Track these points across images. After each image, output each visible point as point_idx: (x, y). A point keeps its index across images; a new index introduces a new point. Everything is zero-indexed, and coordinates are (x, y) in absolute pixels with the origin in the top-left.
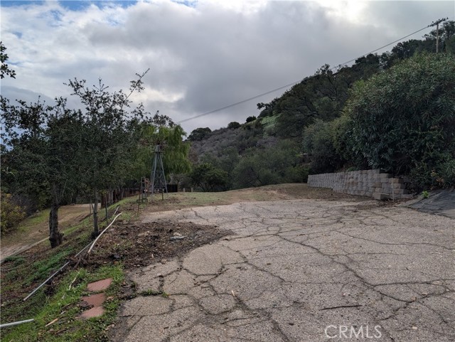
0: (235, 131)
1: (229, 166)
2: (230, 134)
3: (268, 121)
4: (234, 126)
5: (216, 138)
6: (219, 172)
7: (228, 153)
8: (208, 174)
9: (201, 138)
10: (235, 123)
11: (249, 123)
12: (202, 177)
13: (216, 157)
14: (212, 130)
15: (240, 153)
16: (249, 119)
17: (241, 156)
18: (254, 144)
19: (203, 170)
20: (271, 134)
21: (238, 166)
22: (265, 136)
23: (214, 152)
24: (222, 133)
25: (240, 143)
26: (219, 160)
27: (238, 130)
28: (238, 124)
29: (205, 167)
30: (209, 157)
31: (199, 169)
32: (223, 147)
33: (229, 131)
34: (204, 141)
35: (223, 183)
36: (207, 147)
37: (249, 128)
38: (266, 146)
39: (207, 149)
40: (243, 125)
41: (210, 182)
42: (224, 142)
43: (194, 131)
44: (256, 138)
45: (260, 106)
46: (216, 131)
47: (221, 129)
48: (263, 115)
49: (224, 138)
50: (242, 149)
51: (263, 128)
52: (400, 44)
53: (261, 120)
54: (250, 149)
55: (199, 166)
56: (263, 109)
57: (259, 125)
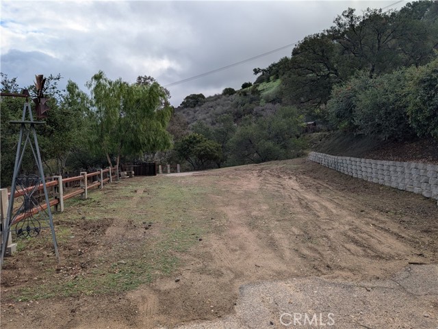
0: (230, 97)
1: (223, 136)
2: (225, 100)
3: (265, 87)
4: (229, 92)
5: (210, 104)
6: (211, 144)
7: (222, 121)
8: (197, 147)
9: (195, 105)
10: (230, 89)
11: (246, 89)
12: (190, 151)
13: (209, 126)
14: (206, 97)
15: (235, 121)
16: (245, 86)
17: (236, 124)
18: (250, 112)
19: (192, 142)
20: (268, 101)
21: (233, 138)
22: (262, 102)
23: (207, 119)
24: (216, 100)
25: (236, 110)
26: (212, 129)
27: (233, 97)
28: (233, 90)
29: (195, 138)
30: (201, 125)
31: (187, 140)
32: (217, 115)
33: (224, 97)
34: (197, 108)
35: (216, 158)
36: (201, 114)
37: (245, 94)
38: (263, 113)
39: (200, 117)
40: (239, 92)
41: (201, 157)
42: (219, 109)
43: (187, 98)
44: (253, 105)
45: (256, 71)
46: (210, 97)
47: (216, 95)
48: (260, 81)
49: (218, 105)
50: (238, 116)
51: (260, 95)
52: (409, 4)
53: (258, 86)
54: (247, 117)
55: (187, 138)
56: (260, 74)
57: (255, 92)
